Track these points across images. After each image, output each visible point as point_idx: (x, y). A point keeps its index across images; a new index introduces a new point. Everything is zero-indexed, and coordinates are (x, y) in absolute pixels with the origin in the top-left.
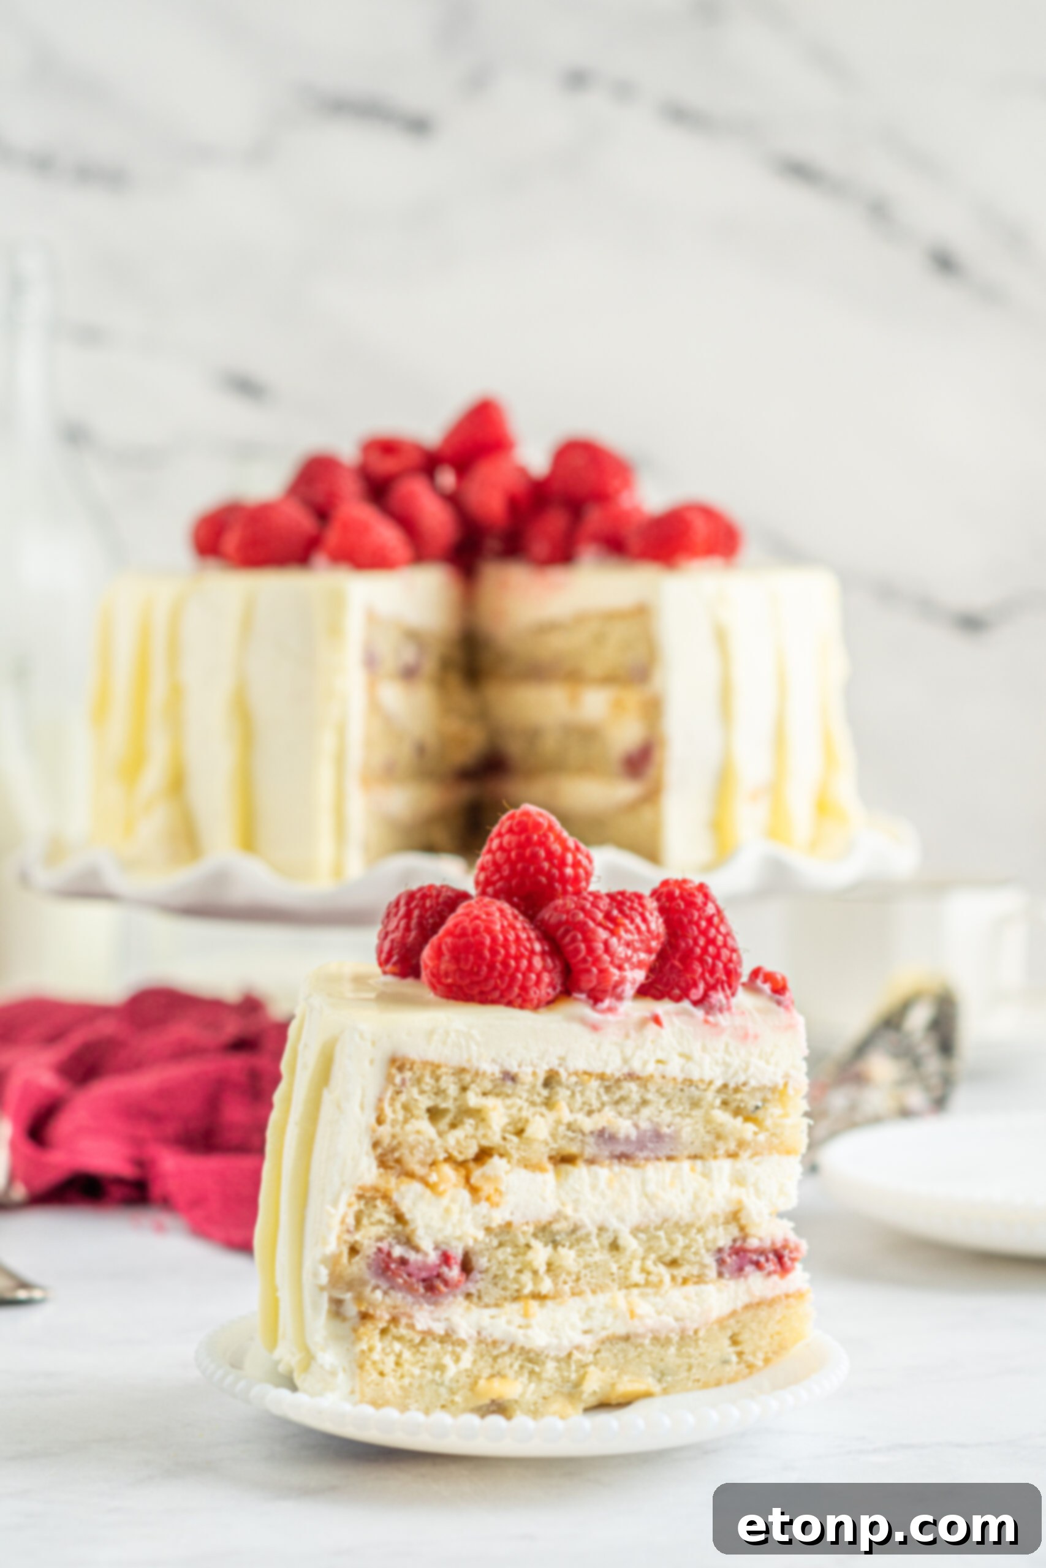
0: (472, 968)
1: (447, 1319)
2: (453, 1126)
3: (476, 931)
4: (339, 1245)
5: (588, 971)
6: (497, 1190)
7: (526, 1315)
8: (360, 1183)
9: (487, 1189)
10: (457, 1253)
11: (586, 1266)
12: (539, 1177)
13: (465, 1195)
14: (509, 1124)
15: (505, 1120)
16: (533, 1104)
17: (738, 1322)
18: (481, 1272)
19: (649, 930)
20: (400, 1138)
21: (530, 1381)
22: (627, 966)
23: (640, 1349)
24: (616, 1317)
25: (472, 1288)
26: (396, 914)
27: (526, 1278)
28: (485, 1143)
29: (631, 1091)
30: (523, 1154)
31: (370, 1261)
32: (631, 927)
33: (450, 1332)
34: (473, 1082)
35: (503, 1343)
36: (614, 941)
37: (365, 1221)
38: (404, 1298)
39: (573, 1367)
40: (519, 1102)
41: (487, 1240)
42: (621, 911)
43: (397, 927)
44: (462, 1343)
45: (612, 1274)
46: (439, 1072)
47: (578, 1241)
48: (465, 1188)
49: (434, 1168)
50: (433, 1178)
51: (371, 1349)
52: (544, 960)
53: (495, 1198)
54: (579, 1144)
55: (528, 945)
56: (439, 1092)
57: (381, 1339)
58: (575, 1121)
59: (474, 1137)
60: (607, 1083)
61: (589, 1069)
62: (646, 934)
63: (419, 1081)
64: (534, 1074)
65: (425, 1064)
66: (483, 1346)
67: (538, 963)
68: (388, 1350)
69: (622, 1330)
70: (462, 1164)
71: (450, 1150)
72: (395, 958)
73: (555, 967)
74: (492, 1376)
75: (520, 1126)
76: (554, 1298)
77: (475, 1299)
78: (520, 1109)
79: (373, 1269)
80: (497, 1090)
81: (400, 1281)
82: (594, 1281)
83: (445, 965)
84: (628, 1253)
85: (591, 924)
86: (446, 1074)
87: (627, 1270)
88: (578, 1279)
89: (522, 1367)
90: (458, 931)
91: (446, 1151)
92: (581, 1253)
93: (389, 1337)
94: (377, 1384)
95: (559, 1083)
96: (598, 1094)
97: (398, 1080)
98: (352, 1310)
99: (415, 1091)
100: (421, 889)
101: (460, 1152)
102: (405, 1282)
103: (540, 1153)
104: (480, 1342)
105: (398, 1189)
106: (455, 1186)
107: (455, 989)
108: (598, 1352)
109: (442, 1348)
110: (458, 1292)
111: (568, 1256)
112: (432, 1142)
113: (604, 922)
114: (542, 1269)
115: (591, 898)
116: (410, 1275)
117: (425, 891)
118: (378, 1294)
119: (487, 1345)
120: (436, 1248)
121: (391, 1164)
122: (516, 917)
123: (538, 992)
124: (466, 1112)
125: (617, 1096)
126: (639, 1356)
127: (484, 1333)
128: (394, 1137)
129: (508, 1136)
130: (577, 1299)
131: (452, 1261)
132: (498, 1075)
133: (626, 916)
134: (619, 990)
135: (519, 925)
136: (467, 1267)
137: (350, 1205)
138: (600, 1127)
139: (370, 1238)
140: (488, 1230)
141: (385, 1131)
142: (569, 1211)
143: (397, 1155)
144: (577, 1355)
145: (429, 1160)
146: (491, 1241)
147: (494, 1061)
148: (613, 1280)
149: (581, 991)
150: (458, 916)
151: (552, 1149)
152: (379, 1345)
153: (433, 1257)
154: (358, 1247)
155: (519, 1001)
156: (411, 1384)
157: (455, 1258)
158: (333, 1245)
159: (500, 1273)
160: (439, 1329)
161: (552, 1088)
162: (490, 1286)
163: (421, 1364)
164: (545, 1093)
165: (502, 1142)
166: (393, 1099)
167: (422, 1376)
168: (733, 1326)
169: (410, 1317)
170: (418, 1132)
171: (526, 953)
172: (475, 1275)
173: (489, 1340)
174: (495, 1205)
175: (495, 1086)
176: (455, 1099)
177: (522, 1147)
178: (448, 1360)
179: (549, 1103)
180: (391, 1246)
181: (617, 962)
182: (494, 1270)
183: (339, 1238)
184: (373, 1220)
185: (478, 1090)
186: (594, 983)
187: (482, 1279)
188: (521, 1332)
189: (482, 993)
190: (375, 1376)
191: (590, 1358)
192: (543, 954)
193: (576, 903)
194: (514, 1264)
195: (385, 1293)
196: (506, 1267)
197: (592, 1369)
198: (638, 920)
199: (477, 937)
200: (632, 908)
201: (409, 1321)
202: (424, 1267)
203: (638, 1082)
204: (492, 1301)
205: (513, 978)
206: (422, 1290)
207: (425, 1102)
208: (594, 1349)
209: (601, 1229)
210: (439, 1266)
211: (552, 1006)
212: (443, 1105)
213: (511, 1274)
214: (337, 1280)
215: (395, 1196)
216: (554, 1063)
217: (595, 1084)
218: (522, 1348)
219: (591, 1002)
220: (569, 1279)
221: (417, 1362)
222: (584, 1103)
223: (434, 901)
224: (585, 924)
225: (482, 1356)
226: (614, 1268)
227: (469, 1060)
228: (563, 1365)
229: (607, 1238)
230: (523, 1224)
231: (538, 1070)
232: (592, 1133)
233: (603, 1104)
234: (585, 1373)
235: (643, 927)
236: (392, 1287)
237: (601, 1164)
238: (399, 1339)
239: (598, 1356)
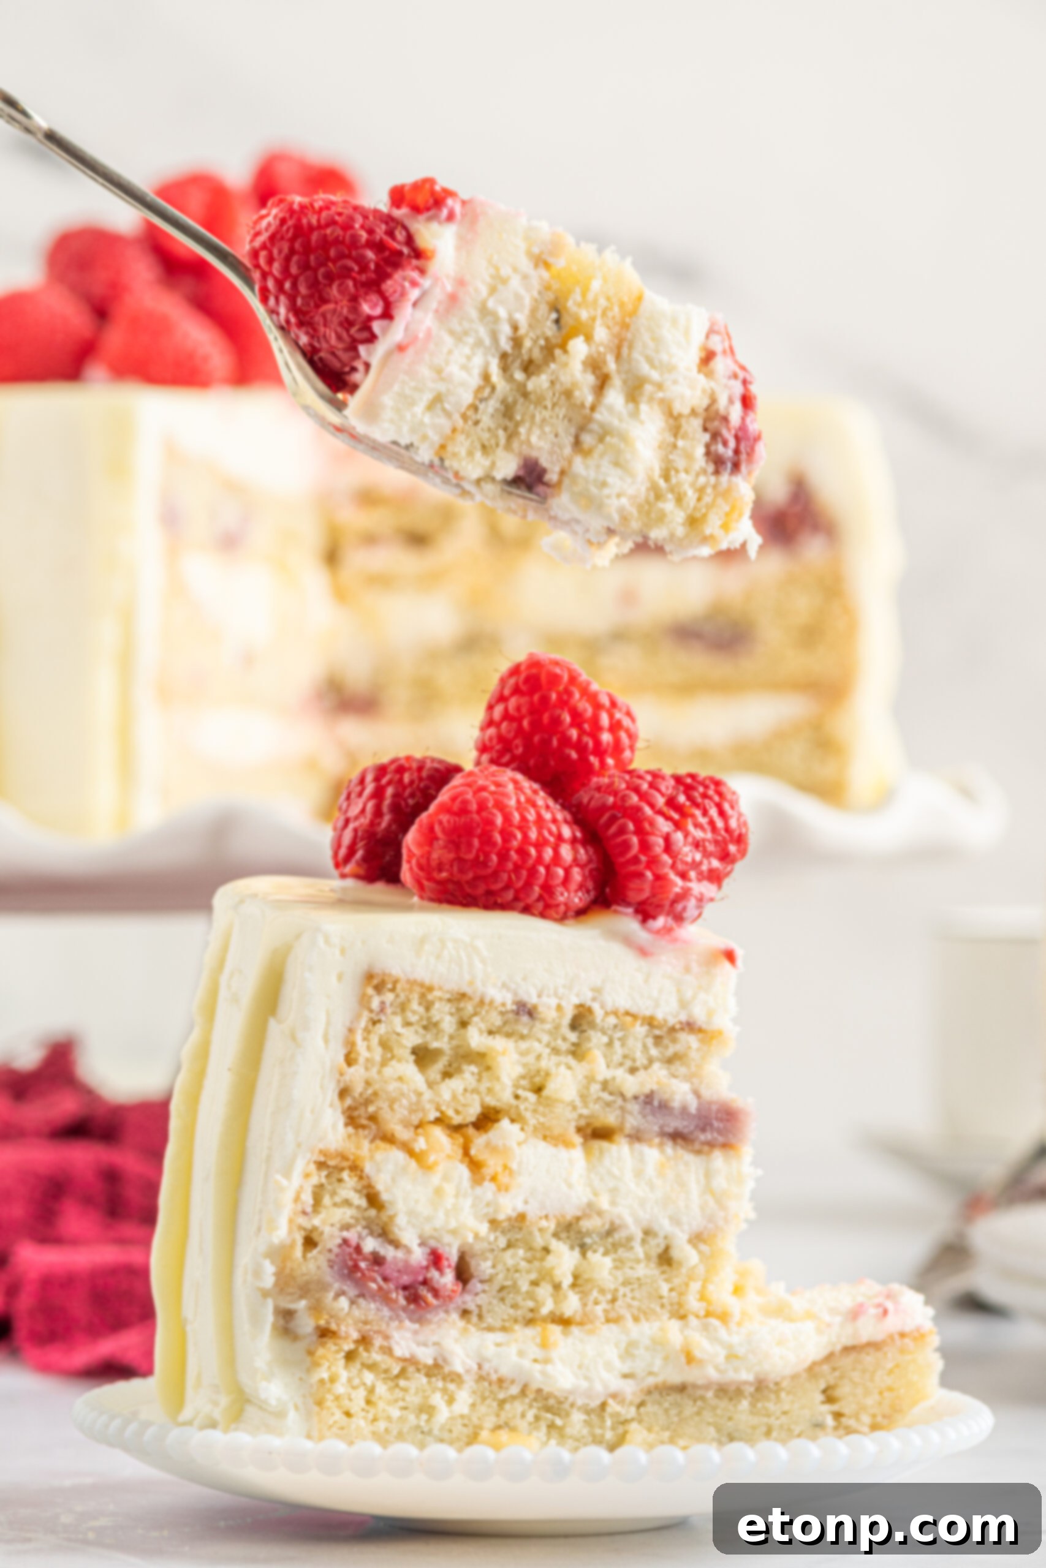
0: (477, 857)
1: (436, 1344)
2: (447, 1075)
3: (482, 807)
4: (290, 1232)
5: (640, 875)
6: (506, 1167)
7: (544, 1345)
8: (321, 1146)
9: (493, 1164)
10: (452, 1255)
11: (626, 1283)
12: (563, 1153)
13: (463, 1171)
14: (523, 1077)
15: (519, 1070)
16: (556, 1051)
17: (834, 1369)
18: (482, 1282)
19: (727, 829)
20: (377, 1086)
21: (549, 1436)
22: (693, 874)
23: (699, 1403)
24: (666, 1359)
25: (469, 1301)
26: (360, 794)
27: (544, 1291)
28: (491, 1101)
29: (689, 1048)
30: (542, 1120)
31: (332, 1257)
32: (703, 820)
33: (440, 1362)
34: (475, 1014)
35: (513, 1382)
36: (679, 836)
37: (327, 1200)
38: (378, 1310)
39: (609, 1423)
40: (536, 1045)
41: (492, 1237)
42: (689, 798)
43: (363, 811)
44: (455, 1378)
45: (661, 1297)
46: (430, 997)
47: (615, 1246)
48: (462, 1161)
49: (420, 1131)
50: (421, 1144)
51: (333, 1380)
52: (575, 851)
53: (504, 1179)
54: (618, 1112)
55: (554, 828)
56: (431, 1026)
57: (346, 1367)
58: (614, 1079)
59: (475, 1091)
60: (657, 1032)
61: (634, 1010)
62: (723, 832)
63: (403, 1008)
64: (559, 1008)
65: (412, 983)
66: (486, 1384)
67: (566, 852)
68: (356, 1382)
69: (676, 1378)
70: (457, 1129)
71: (444, 1108)
72: (359, 854)
73: (590, 861)
74: (498, 1427)
75: (537, 1080)
76: (581, 1324)
77: (474, 1319)
78: (539, 1057)
79: (336, 1268)
80: (507, 1029)
81: (373, 1286)
82: (635, 1303)
83: (439, 853)
84: (684, 1270)
85: (648, 811)
86: (440, 999)
87: (681, 1294)
88: (614, 1300)
89: (537, 1418)
90: (456, 806)
91: (438, 1109)
92: (619, 1264)
93: (357, 1365)
94: (342, 1428)
95: (592, 1025)
96: (645, 1047)
97: (375, 1004)
98: (306, 1324)
99: (397, 1021)
100: (393, 761)
101: (457, 1112)
102: (380, 1288)
103: (566, 1121)
104: (481, 1378)
105: (372, 1158)
106: (449, 1157)
107: (450, 887)
108: (641, 1404)
109: (429, 1383)
110: (452, 1306)
111: (601, 1264)
112: (419, 1094)
113: (665, 809)
114: (567, 1281)
115: (649, 778)
116: (386, 1279)
117: (403, 762)
118: (343, 1302)
119: (490, 1384)
120: (422, 1244)
121: (364, 1122)
122: (535, 792)
123: (566, 894)
124: (466, 1056)
125: (671, 1051)
126: (698, 1413)
127: (486, 1366)
128: (368, 1083)
129: (520, 1092)
130: (613, 1327)
131: (445, 1263)
132: (510, 1006)
133: (696, 805)
134: (679, 907)
135: (540, 802)
136: (463, 1274)
137: (307, 1176)
138: (647, 1090)
139: (332, 1225)
140: (494, 1223)
141: (356, 1075)
142: (604, 1203)
143: (371, 1109)
144: (613, 1406)
145: (415, 1120)
146: (496, 1239)
147: (504, 986)
148: (662, 1306)
149: (628, 904)
150: (455, 787)
151: (581, 1116)
152: (344, 1375)
153: (419, 1256)
154: (315, 1236)
155: (540, 905)
156: (387, 1431)
157: (447, 1259)
158: (282, 1232)
159: (508, 1283)
160: (426, 1356)
161: (583, 1031)
162: (495, 1302)
163: (401, 1404)
164: (573, 1037)
165: (514, 1102)
166: (367, 1031)
167: (401, 1419)
168: (828, 1377)
169: (387, 1337)
170: (400, 1079)
171: (552, 839)
172: (475, 1285)
173: (494, 1377)
174: (503, 1188)
175: (505, 1023)
176: (451, 1037)
177: (541, 1109)
178: (437, 1399)
179: (577, 1052)
180: (360, 1237)
181: (680, 867)
182: (500, 1279)
183: (291, 1221)
184: (337, 1199)
185: (483, 1026)
186: (646, 894)
187: (484, 1291)
188: (538, 1367)
189: (489, 893)
190: (338, 1416)
191: (632, 1412)
192: (574, 841)
193: (627, 783)
194: (529, 1272)
195: (352, 1302)
196: (517, 1275)
197: (634, 1426)
198: (713, 812)
199: (484, 814)
200: (705, 796)
201: (385, 1344)
202: (407, 1268)
203: (700, 1036)
204: (498, 1324)
205: (533, 872)
206: (402, 1301)
207: (412, 1038)
208: (637, 1400)
209: (648, 1233)
210: (427, 1268)
211: (582, 918)
212: (435, 1045)
213: (524, 1286)
214: (285, 1282)
215: (368, 1168)
216: (587, 997)
217: (640, 1030)
218: (539, 1391)
219: (640, 917)
220: (601, 1298)
221: (396, 1401)
222: (625, 1057)
223: (415, 775)
224: (638, 809)
225: (484, 1399)
226: (664, 1288)
227: (471, 983)
228: (594, 1418)
229: (656, 1246)
230: (541, 1218)
231: (564, 1003)
232: (636, 1098)
233: (651, 1061)
234: (625, 1433)
235: (720, 824)
236: (362, 1295)
237: (649, 1142)
238: (371, 1367)
239: (642, 1410)
